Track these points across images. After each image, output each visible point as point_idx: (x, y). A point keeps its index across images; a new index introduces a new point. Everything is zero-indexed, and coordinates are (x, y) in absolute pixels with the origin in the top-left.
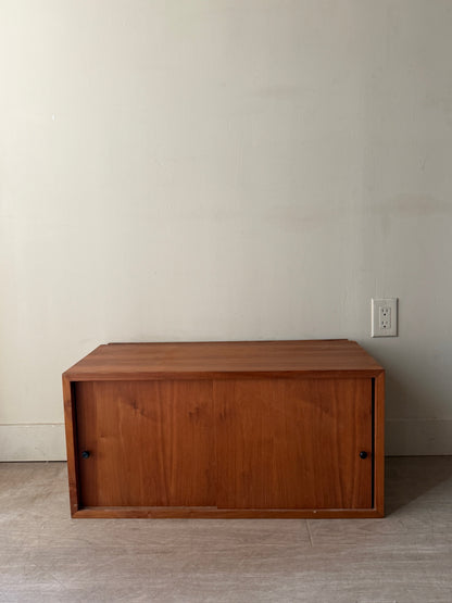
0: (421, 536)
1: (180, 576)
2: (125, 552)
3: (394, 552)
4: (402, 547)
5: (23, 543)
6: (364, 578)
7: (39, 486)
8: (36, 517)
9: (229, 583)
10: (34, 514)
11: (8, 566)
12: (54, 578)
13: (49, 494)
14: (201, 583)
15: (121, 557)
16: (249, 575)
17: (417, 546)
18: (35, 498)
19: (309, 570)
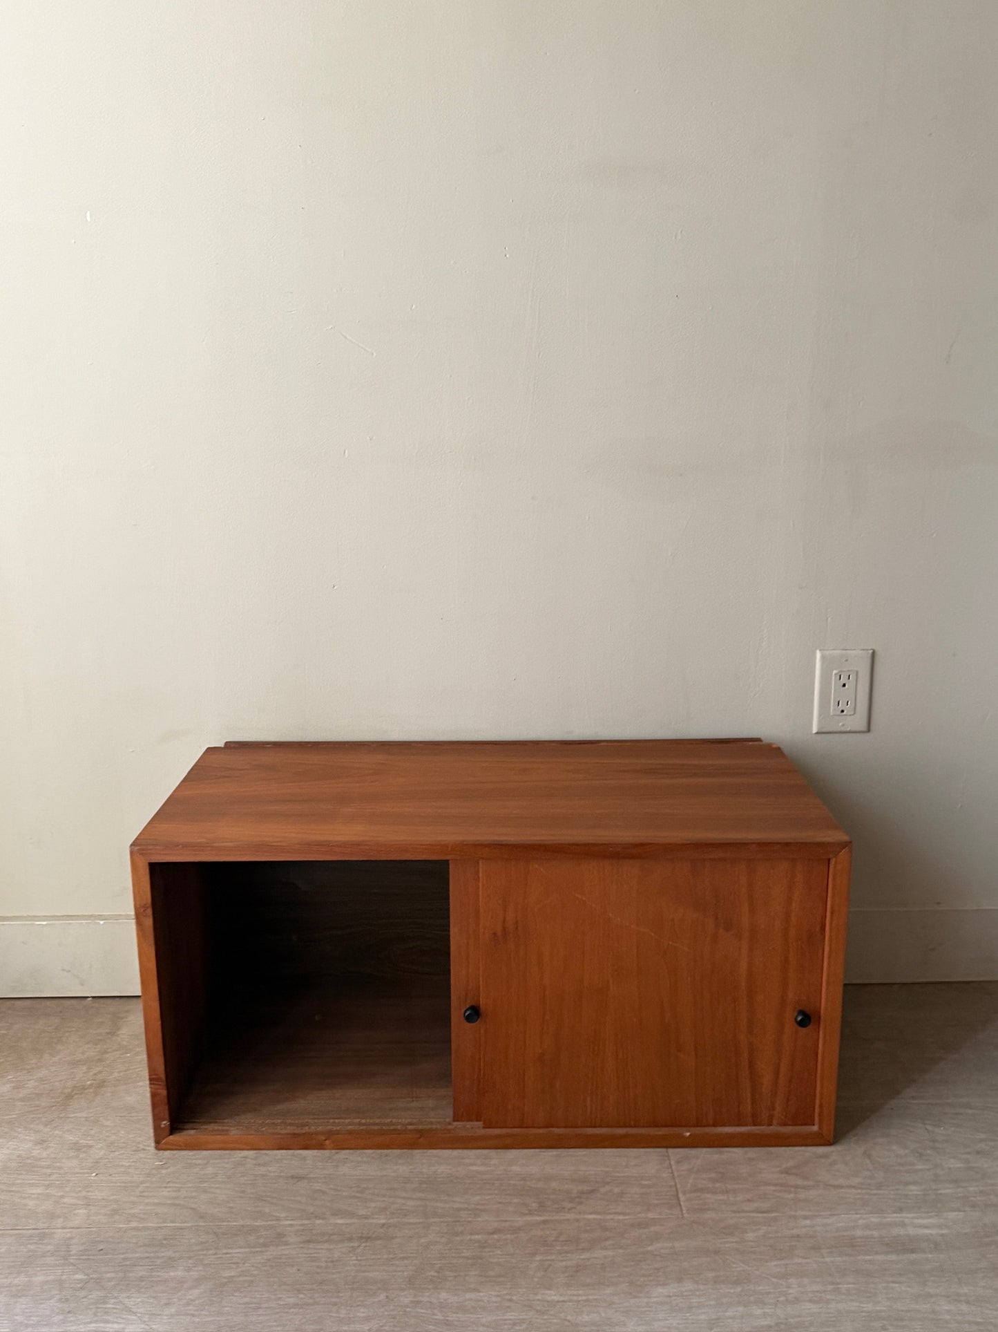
0: (914, 1190)
1: (406, 1298)
2: (279, 1238)
3: (859, 1233)
4: (875, 1219)
5: (52, 1216)
6: (797, 1300)
7: (76, 1064)
8: (77, 1147)
9: (512, 1316)
10: (71, 1138)
11: (22, 1279)
12: (130, 1311)
13: (101, 1085)
14: (452, 1317)
15: (272, 1252)
16: (553, 1295)
17: (907, 1216)
18: (69, 1097)
19: (680, 1280)
